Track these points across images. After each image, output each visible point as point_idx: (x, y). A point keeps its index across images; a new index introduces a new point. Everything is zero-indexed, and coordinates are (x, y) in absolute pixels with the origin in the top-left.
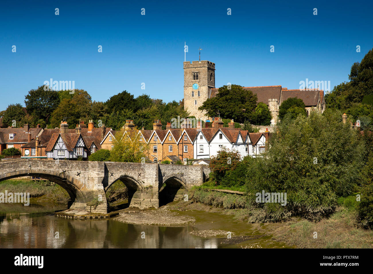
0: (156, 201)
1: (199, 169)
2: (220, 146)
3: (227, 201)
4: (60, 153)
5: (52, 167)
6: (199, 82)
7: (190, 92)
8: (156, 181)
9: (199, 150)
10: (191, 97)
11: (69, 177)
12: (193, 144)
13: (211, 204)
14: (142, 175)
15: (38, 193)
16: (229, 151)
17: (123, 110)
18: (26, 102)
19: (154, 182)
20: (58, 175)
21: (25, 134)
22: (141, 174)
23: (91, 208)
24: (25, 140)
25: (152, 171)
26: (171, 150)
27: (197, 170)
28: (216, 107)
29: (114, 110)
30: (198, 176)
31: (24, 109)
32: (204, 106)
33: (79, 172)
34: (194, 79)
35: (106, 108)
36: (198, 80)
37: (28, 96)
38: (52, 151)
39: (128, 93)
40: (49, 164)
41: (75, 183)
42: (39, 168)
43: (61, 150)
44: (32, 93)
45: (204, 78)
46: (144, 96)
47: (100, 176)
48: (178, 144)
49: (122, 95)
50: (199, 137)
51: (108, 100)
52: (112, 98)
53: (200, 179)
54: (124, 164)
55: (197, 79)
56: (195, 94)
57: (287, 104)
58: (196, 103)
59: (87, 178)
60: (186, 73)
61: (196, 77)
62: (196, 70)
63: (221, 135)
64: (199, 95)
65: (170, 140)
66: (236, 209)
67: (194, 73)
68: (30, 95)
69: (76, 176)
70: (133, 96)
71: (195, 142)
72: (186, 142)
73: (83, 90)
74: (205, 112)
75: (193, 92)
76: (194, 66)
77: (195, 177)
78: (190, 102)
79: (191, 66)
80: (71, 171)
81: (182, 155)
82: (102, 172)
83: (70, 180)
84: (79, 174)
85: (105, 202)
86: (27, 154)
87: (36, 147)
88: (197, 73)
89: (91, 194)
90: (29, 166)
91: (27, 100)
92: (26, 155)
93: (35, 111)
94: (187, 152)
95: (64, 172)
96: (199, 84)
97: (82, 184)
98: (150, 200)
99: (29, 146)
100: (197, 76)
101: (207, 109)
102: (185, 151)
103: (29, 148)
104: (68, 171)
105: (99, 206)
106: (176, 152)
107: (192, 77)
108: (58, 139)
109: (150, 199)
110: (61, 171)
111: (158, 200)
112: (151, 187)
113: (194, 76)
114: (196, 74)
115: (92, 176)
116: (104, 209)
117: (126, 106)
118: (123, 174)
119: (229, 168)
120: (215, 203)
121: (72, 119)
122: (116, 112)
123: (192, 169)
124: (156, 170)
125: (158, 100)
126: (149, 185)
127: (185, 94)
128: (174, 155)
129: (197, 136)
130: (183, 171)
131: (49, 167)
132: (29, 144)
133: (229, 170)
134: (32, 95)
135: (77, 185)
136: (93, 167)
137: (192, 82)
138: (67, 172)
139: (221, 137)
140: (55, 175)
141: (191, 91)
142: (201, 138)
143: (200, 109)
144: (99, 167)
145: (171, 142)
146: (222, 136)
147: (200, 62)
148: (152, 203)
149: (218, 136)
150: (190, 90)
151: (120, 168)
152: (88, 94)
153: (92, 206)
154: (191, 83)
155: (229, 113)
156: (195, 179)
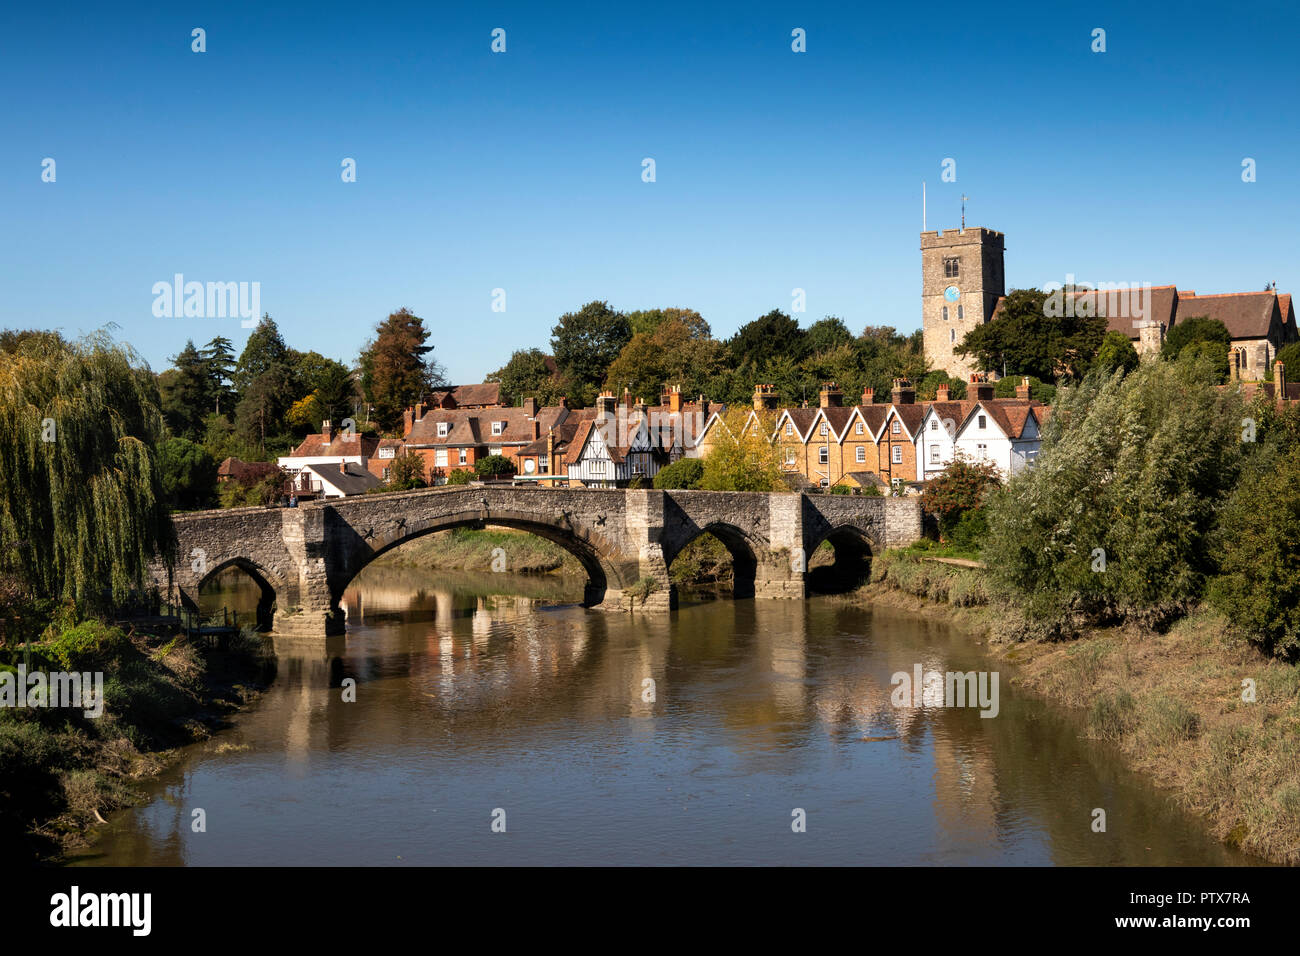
0: (797, 587)
1: (913, 506)
2: (980, 446)
3: (958, 587)
4: (595, 468)
5: (537, 503)
6: (960, 283)
7: (938, 309)
8: (796, 536)
9: (928, 459)
10: (942, 321)
11: (579, 526)
12: (915, 443)
13: (925, 595)
14: (762, 522)
15: (542, 563)
16: (972, 461)
17: (770, 358)
18: (554, 344)
19: (793, 540)
20: (552, 523)
21: (527, 421)
22: (759, 519)
23: (632, 600)
24: (526, 437)
25: (786, 512)
26: (862, 457)
27: (907, 509)
28: (998, 347)
29: (746, 358)
30: (909, 524)
31: (549, 359)
32: (968, 345)
33: (602, 515)
34: (948, 275)
35: (728, 352)
36: (958, 278)
37: (558, 328)
38: (578, 462)
39: (785, 315)
40: (528, 496)
41: (592, 540)
42: (506, 506)
43: (597, 460)
44: (567, 320)
45: (972, 272)
46: (829, 322)
47: (653, 525)
48: (879, 443)
49: (769, 322)
50: (929, 425)
51: (736, 335)
52: (743, 331)
53: (916, 531)
54: (715, 495)
55: (955, 275)
56: (952, 314)
57: (1181, 334)
58: (953, 337)
59: (623, 530)
60: (927, 260)
61: (952, 269)
62: (952, 253)
63: (982, 420)
64: (961, 316)
65: (859, 432)
66: (976, 608)
67: (948, 260)
68: (562, 326)
69: (596, 525)
70: (795, 323)
71: (920, 438)
72: (898, 437)
73: (690, 311)
74: (971, 359)
75: (945, 308)
76: (946, 241)
77: (901, 525)
78: (940, 333)
79: (939, 242)
80: (582, 512)
81: (890, 471)
82: (659, 515)
83: (582, 533)
84: (602, 521)
85: (666, 588)
86: (529, 470)
87: (550, 454)
88: (955, 259)
89: (633, 567)
90: (482, 500)
91: (556, 339)
92: (526, 473)
93: (572, 363)
94: (900, 461)
95: (567, 516)
96: (961, 288)
97: (611, 543)
98: (784, 584)
99: (533, 451)
100: (956, 268)
101: (974, 351)
102: (895, 461)
103: (534, 455)
104: (576, 513)
105: (651, 596)
106: (873, 463)
107: (942, 270)
108: (591, 433)
109: (782, 582)
110: (558, 513)
111: (801, 583)
112: (786, 551)
113: (948, 268)
114: (952, 261)
115: (634, 525)
116: (662, 606)
117: (779, 346)
118: (714, 519)
119: (967, 506)
120: (932, 591)
121: (652, 383)
122: (751, 362)
123: (895, 507)
124: (797, 508)
125: (885, 329)
126: (780, 547)
127: (925, 314)
128: (868, 469)
129: (924, 423)
130: (872, 511)
131: (529, 504)
132: (534, 446)
133: (970, 508)
134: (566, 326)
135: (597, 545)
136: (635, 503)
137: (943, 283)
138: (573, 516)
139: (982, 423)
140: (544, 522)
141: (942, 305)
142: (935, 427)
143: (958, 350)
144: (649, 503)
145: (861, 438)
146: (984, 421)
147: (963, 233)
148: (789, 590)
149: (975, 421)
150: (937, 303)
151: (705, 505)
152: (703, 321)
153: (635, 598)
154: (941, 286)
155: (1030, 359)
156: (902, 531)
